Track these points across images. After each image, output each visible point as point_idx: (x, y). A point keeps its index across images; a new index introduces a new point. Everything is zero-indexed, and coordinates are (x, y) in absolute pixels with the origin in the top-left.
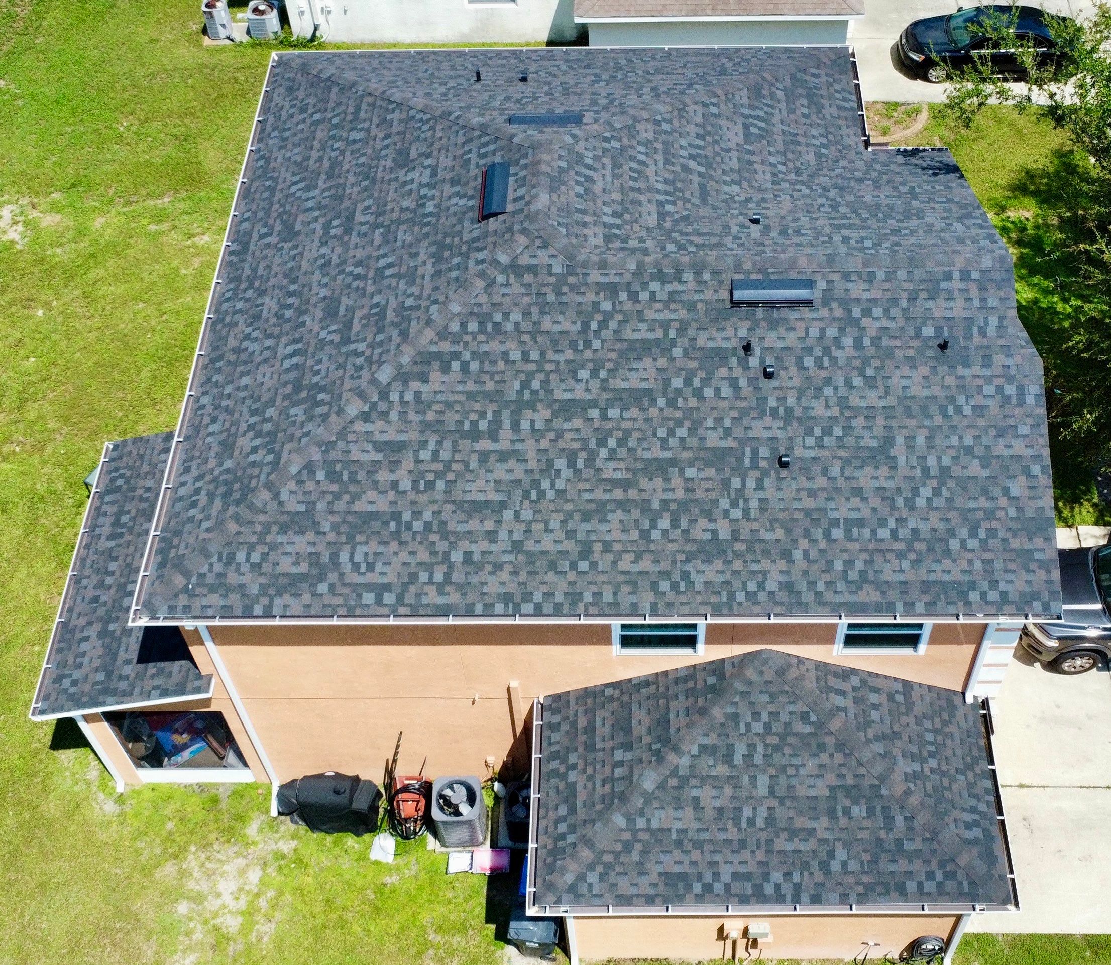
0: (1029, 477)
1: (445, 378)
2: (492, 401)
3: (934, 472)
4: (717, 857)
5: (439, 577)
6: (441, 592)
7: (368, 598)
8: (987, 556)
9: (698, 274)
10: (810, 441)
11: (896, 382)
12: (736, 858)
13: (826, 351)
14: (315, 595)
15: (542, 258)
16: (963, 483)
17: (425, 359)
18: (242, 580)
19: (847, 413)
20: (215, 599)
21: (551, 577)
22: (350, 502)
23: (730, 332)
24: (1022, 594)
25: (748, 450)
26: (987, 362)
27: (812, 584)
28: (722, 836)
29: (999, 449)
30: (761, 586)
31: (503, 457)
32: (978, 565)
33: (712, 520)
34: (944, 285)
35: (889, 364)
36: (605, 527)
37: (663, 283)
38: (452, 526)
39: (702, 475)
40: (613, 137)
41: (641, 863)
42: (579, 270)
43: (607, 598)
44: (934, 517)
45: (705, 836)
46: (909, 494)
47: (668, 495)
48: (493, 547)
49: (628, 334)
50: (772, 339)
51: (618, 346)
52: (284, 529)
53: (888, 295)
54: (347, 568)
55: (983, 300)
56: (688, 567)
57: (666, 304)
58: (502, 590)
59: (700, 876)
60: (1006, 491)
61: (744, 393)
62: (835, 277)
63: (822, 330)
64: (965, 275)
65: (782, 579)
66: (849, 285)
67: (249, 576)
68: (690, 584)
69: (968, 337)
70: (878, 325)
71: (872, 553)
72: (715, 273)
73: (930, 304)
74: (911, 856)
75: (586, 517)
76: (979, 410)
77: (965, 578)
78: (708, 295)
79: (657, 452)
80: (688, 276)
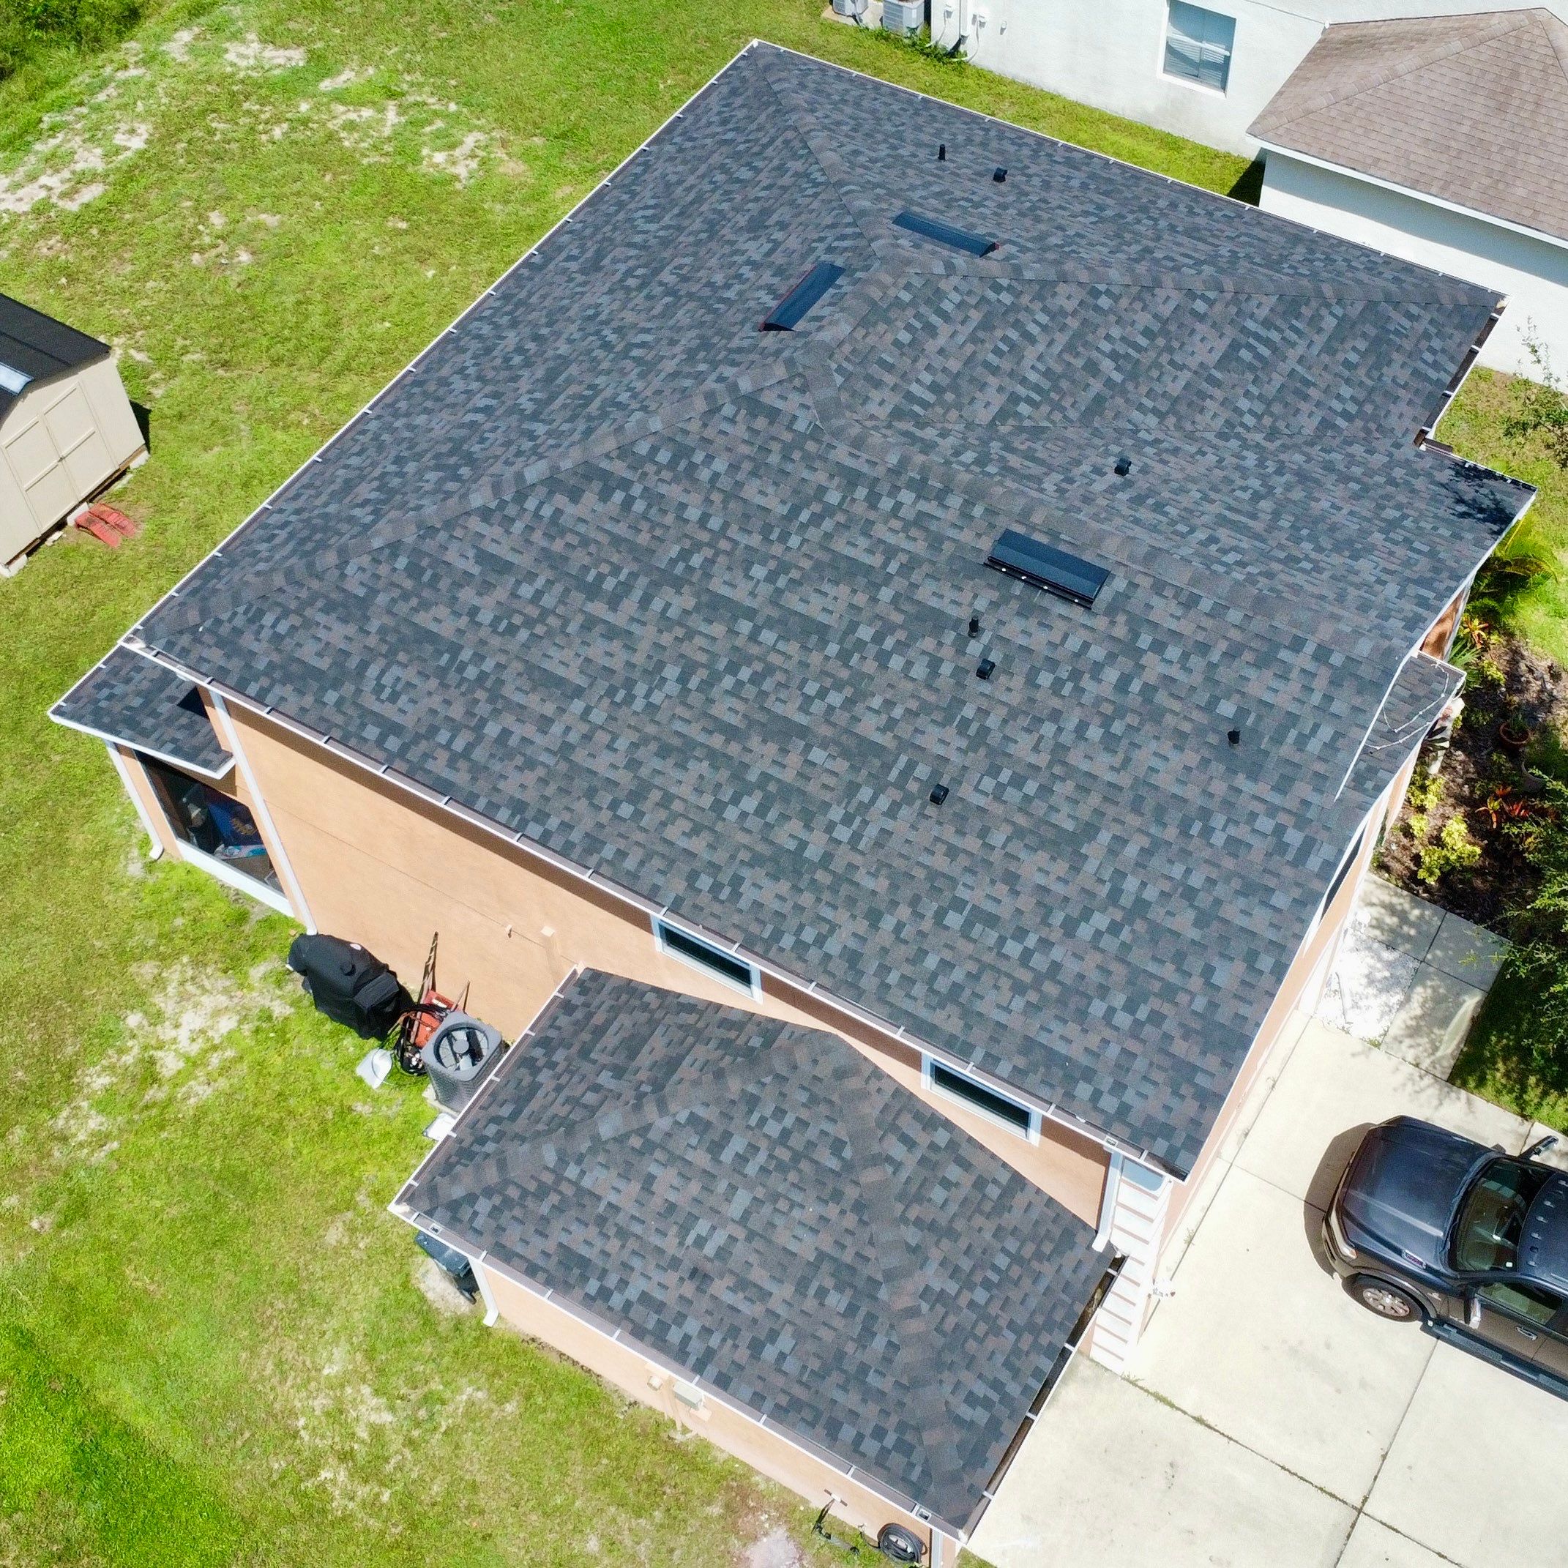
0: (1251, 967)
1: (600, 507)
2: (636, 559)
3: (1126, 901)
4: (636, 1263)
5: (459, 745)
6: (452, 763)
7: (372, 732)
8: (1133, 1046)
9: (969, 503)
10: (988, 784)
11: (1144, 758)
12: (657, 1276)
13: (1076, 675)
14: (320, 702)
15: (792, 403)
16: (1156, 932)
17: (589, 472)
18: (255, 647)
19: (1057, 770)
20: (216, 655)
21: (581, 806)
22: (415, 610)
23: (966, 597)
24: (1149, 1120)
25: (903, 759)
26: (1283, 786)
27: (884, 969)
28: (656, 1240)
29: (1231, 911)
30: (820, 941)
31: (612, 633)
32: (1113, 1051)
33: (808, 827)
34: (1284, 655)
35: (1149, 728)
36: (677, 774)
37: (919, 497)
38: (508, 691)
39: (830, 765)
40: (1010, 289)
41: (545, 1220)
42: (826, 438)
43: (630, 864)
44: (1093, 959)
45: (637, 1228)
46: (1075, 915)
47: (774, 771)
48: (539, 739)
49: (840, 545)
50: (1014, 628)
51: (820, 555)
52: (329, 608)
53: (1200, 637)
54: (369, 685)
55: (1328, 698)
56: (745, 872)
57: (907, 524)
58: (518, 795)
59: (603, 1274)
60: (1208, 971)
61: (938, 683)
62: (1145, 582)
63: (1086, 645)
64: (1322, 655)
65: (852, 944)
66: (1155, 601)
67: (265, 645)
68: (736, 895)
69: (1278, 740)
70: (1162, 669)
71: (984, 967)
72: (990, 512)
73: (1252, 673)
74: (869, 1394)
75: (664, 752)
76: (1234, 845)
77: (1085, 1060)
78: (966, 536)
79: (790, 710)
80: (955, 501)
